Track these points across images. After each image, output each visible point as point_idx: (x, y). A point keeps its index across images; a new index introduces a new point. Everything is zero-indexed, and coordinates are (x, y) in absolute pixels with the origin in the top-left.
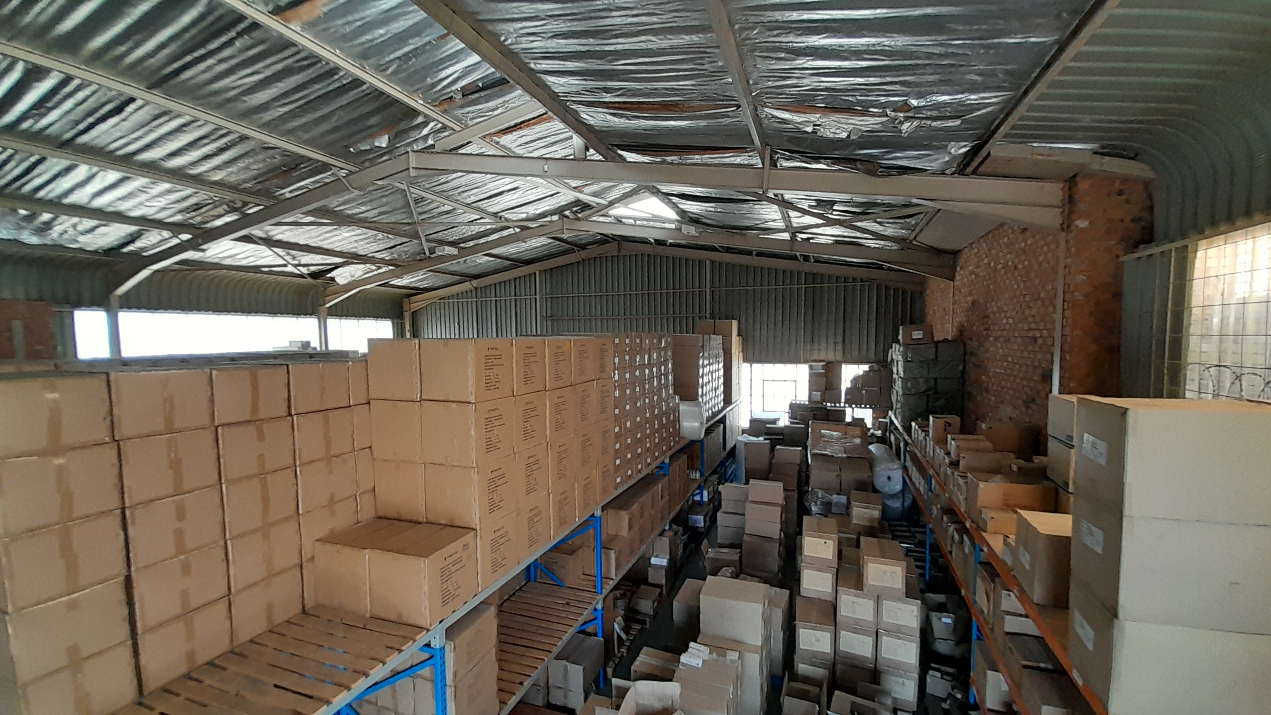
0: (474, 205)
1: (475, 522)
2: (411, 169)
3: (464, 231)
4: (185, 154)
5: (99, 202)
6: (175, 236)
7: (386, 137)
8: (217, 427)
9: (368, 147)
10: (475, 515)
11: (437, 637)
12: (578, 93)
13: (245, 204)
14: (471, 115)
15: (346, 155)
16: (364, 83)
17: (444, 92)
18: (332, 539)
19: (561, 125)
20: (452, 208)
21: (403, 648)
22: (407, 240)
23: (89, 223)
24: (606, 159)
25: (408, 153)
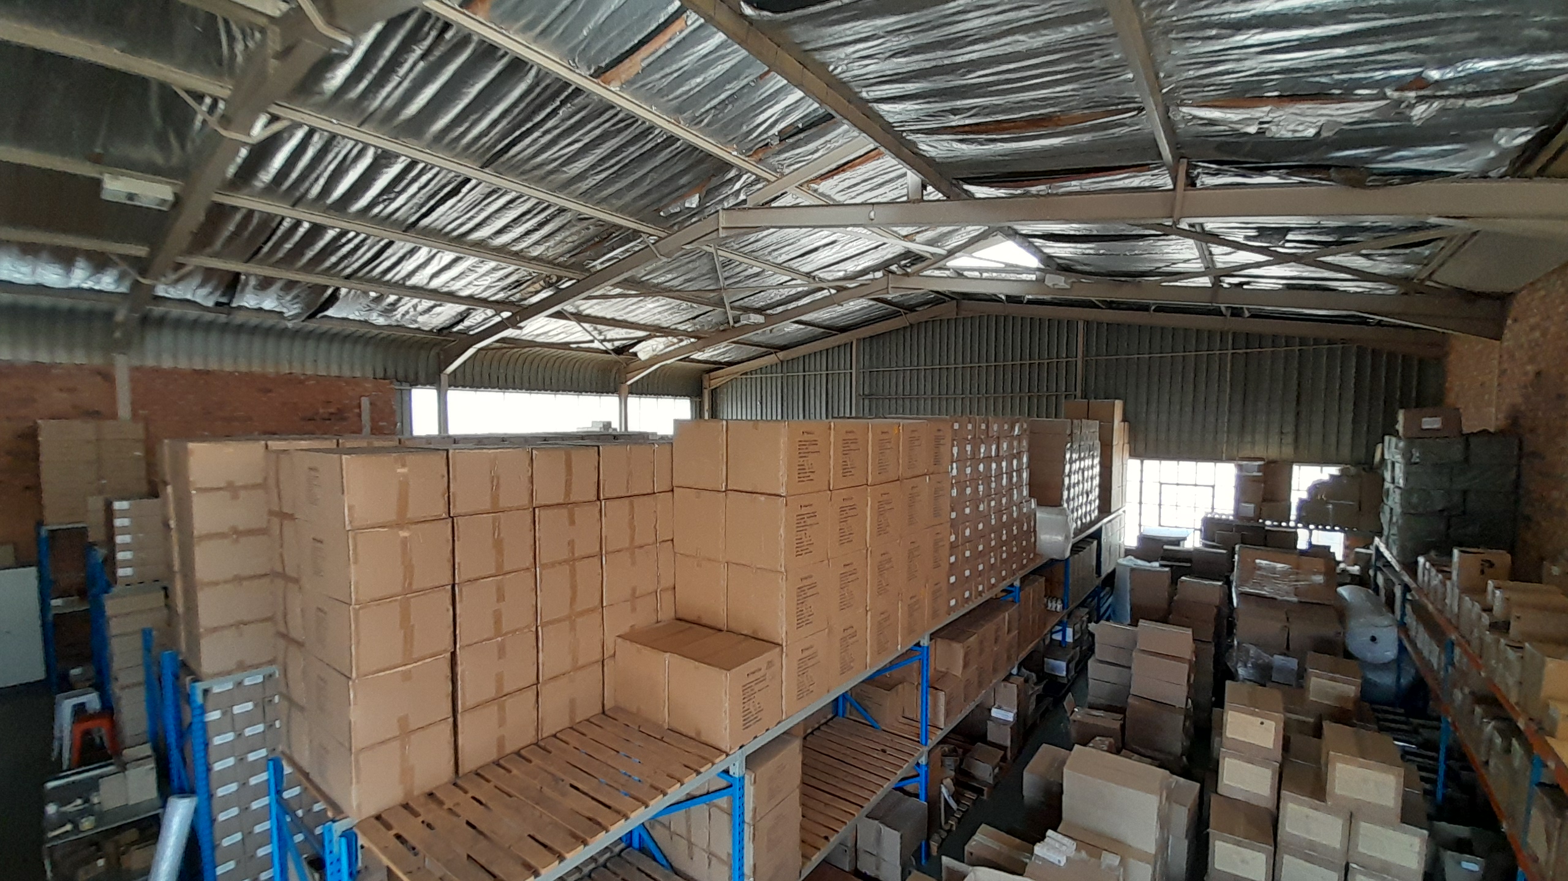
0: (785, 265)
1: (781, 635)
2: (721, 230)
3: (773, 295)
4: (510, 231)
5: (435, 284)
6: (498, 314)
7: (697, 196)
8: (534, 508)
9: (678, 210)
10: (781, 628)
11: (737, 764)
12: (918, 120)
13: (559, 279)
14: (788, 162)
15: (655, 220)
16: (679, 140)
17: (760, 139)
18: (632, 637)
19: (894, 162)
20: (760, 270)
21: (702, 770)
22: (711, 308)
23: (426, 304)
24: (948, 198)
25: (718, 211)
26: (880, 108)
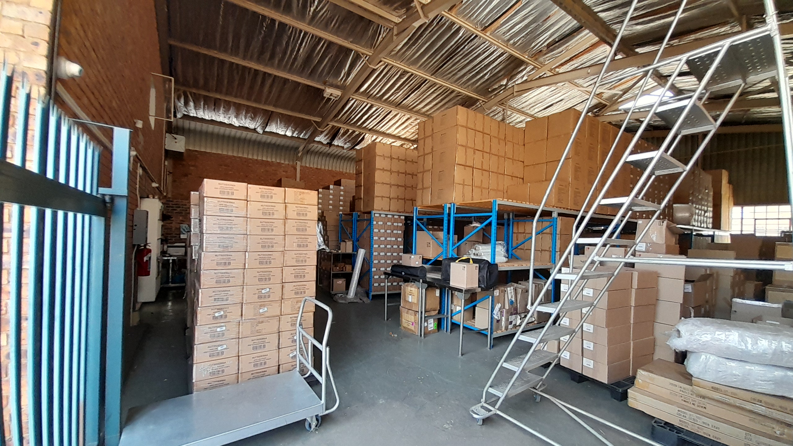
9: (497, 87)
14: (548, 58)
15: (486, 94)
17: (539, 48)
24: (628, 56)
25: (513, 86)
26: (602, 15)
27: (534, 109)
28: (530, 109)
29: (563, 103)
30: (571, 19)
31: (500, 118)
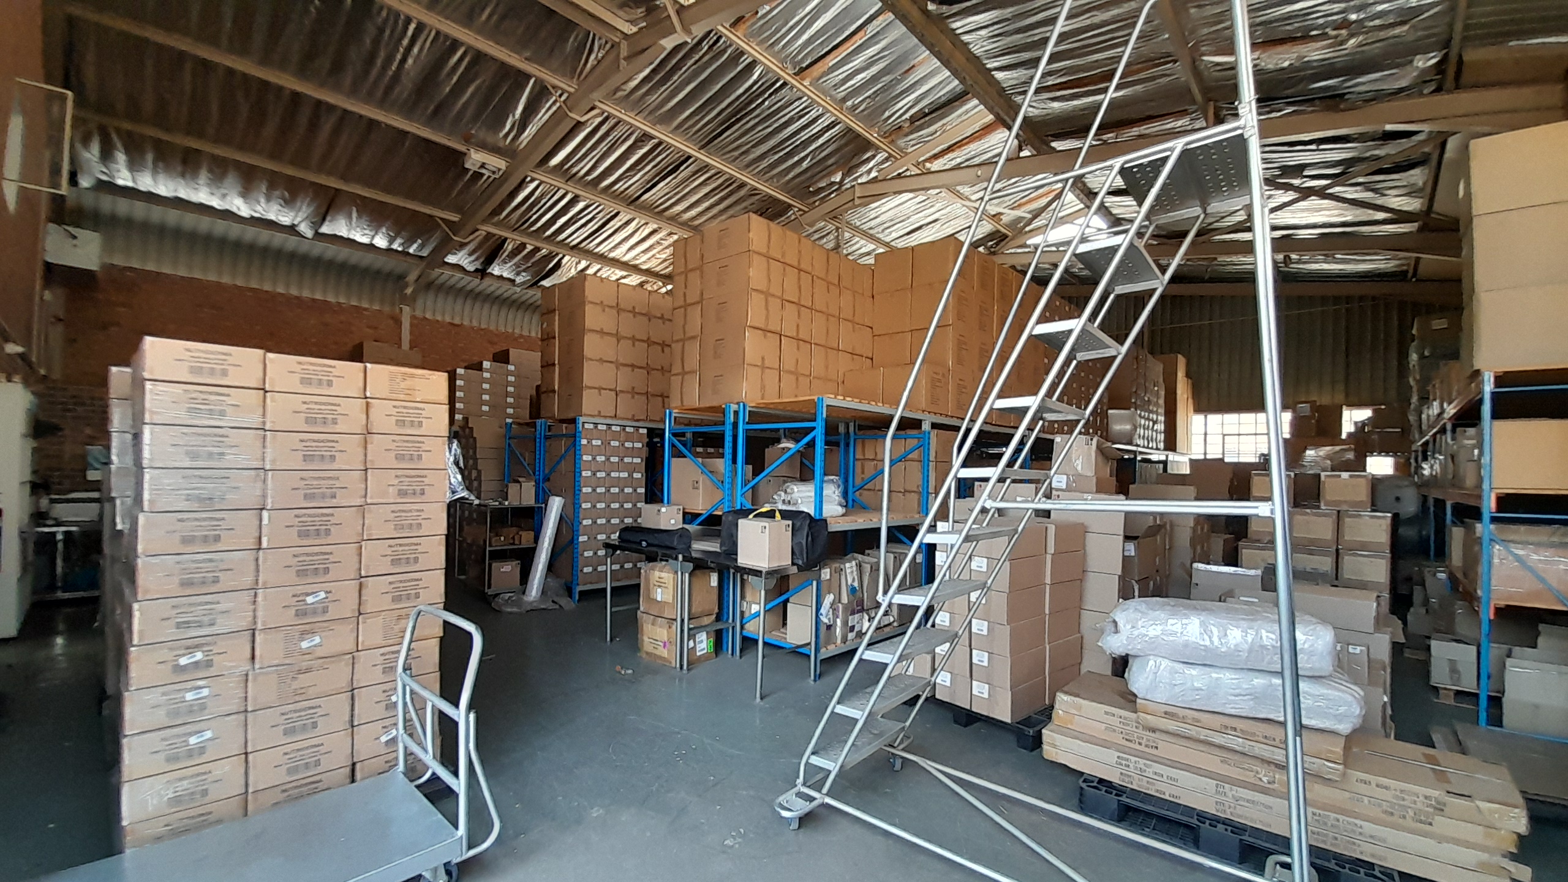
2: (856, 199)
4: (697, 206)
5: (628, 257)
7: (841, 173)
9: (824, 184)
12: (1024, 83)
15: (805, 196)
16: (839, 124)
17: (896, 122)
23: (619, 274)
24: (1039, 153)
25: (854, 186)
26: (999, 75)
27: (891, 233)
28: (883, 231)
29: (938, 226)
30: (949, 76)
31: (831, 245)
